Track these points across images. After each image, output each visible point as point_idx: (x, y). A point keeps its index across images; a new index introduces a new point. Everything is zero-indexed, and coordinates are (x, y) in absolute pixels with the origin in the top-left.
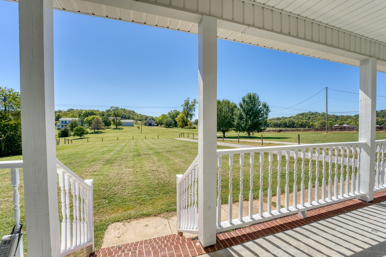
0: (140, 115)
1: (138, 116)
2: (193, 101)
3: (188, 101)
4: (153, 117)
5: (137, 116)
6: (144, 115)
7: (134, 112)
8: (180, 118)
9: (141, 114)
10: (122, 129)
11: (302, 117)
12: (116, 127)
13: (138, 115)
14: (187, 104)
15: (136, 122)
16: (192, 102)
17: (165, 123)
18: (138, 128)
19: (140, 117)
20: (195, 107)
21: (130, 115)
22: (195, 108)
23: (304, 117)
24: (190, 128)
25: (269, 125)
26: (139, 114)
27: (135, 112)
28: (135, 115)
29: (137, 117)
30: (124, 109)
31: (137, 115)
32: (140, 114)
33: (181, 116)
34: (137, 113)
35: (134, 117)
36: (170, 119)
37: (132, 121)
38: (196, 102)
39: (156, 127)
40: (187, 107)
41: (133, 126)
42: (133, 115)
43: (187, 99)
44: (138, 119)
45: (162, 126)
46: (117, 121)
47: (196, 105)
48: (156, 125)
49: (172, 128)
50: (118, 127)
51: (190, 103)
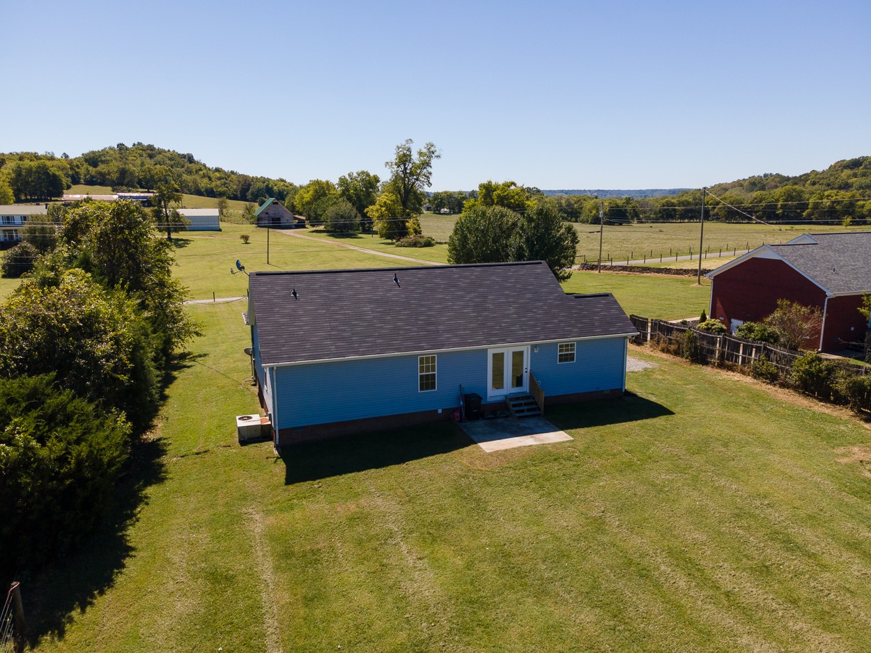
0: (217, 174)
1: (210, 179)
2: (425, 151)
3: (409, 150)
4: (268, 180)
5: (204, 176)
6: (232, 172)
7: (190, 159)
8: (383, 209)
9: (220, 166)
10: (186, 242)
11: (849, 177)
12: (165, 236)
13: (212, 175)
14: (404, 159)
15: (223, 212)
16: (421, 154)
17: (332, 220)
18: (243, 241)
19: (218, 183)
20: (429, 169)
22: (430, 174)
23: (855, 175)
24: (415, 245)
25: (711, 213)
27: (196, 158)
28: (197, 172)
29: (206, 180)
30: (151, 148)
32: (217, 170)
33: (385, 202)
34: (204, 165)
35: (195, 182)
36: (346, 207)
37: (215, 212)
38: (433, 153)
39: (298, 233)
40: (406, 169)
41: (220, 230)
42: (189, 172)
43: (404, 143)
44: (212, 189)
45: (322, 228)
46: (167, 216)
47: (434, 162)
48: (295, 225)
49: (354, 238)
50: (174, 236)
51: (415, 158)
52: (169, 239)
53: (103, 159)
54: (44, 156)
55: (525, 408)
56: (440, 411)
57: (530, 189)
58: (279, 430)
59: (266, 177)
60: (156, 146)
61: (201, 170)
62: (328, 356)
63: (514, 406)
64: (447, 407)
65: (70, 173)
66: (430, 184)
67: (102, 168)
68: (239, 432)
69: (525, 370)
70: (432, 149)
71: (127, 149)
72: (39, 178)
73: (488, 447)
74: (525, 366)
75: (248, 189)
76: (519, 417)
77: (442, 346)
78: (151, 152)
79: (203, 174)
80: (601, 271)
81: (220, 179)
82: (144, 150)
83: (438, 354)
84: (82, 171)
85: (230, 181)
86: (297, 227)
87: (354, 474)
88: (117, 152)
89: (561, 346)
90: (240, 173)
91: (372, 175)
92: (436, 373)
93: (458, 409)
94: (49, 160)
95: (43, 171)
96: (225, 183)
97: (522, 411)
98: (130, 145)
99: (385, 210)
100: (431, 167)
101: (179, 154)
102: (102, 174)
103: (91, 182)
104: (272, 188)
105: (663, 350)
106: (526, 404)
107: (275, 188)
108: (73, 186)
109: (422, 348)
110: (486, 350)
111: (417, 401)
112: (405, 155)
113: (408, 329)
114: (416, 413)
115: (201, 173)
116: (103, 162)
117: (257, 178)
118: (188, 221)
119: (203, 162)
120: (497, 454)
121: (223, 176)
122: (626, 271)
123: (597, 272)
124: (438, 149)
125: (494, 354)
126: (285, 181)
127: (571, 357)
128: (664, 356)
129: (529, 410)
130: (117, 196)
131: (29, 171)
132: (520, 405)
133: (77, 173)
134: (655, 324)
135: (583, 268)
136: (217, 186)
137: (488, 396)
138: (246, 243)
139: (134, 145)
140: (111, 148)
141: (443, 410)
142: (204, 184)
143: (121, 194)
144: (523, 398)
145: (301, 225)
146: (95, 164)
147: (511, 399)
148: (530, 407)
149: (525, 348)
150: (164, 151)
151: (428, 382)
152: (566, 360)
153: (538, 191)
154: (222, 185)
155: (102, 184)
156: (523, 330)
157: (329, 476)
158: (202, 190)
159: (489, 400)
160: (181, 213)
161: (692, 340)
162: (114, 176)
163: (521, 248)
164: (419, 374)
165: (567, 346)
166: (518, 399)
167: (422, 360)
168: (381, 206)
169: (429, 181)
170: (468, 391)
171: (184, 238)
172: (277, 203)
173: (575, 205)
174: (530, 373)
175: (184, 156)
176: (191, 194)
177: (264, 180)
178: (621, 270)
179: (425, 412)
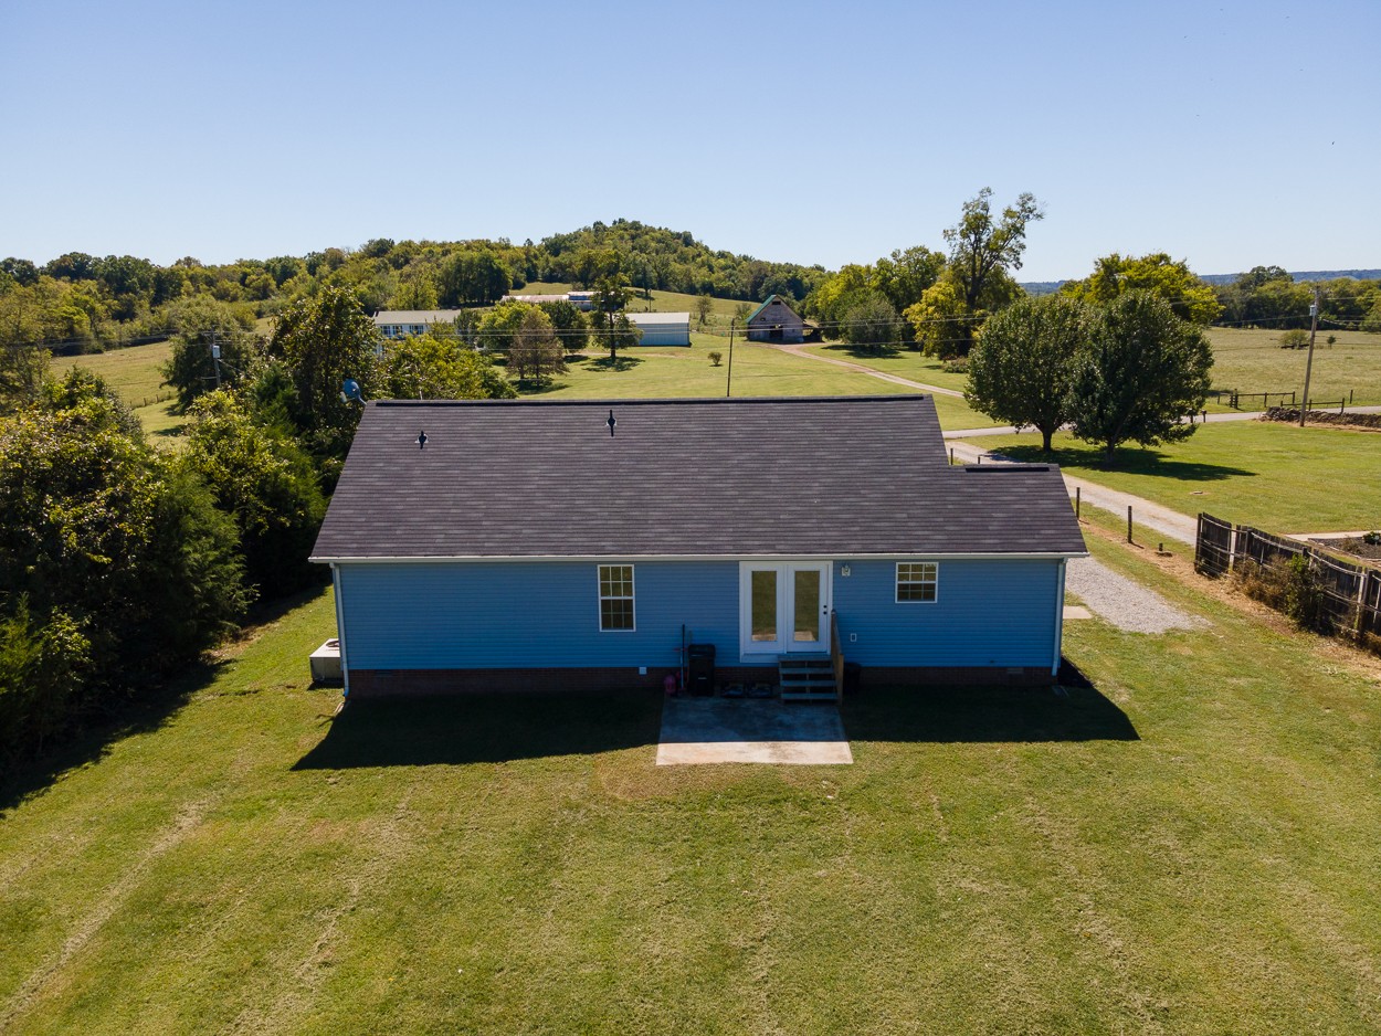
0: (722, 261)
1: (711, 269)
2: (1016, 208)
3: (986, 206)
4: (797, 268)
5: (703, 264)
7: (687, 239)
8: (931, 309)
9: (727, 249)
10: (634, 361)
12: (607, 353)
13: (713, 261)
14: (976, 223)
15: (703, 318)
17: (854, 329)
18: (712, 362)
19: (722, 274)
20: (1020, 238)
21: (666, 265)
22: (1023, 247)
26: (715, 249)
27: (695, 239)
28: (693, 258)
29: (704, 270)
30: (636, 226)
31: (704, 257)
32: (722, 255)
33: (936, 300)
34: (706, 249)
35: (687, 274)
36: (881, 306)
37: (682, 318)
38: (1031, 212)
39: (804, 350)
40: (978, 240)
41: (689, 345)
42: (683, 259)
43: (977, 196)
44: (711, 284)
45: (839, 342)
46: (612, 325)
47: (1030, 226)
48: (804, 337)
49: (894, 357)
50: (620, 353)
51: (997, 221)
52: (613, 356)
53: (568, 244)
54: (496, 244)
55: (808, 684)
56: (643, 671)
57: (1263, 269)
58: (349, 672)
59: (794, 264)
60: (643, 224)
61: (699, 255)
62: (424, 550)
63: (787, 677)
64: (660, 665)
65: (526, 266)
66: (1019, 265)
67: (564, 257)
68: (312, 666)
69: (822, 610)
70: (1030, 204)
71: (605, 228)
72: (481, 274)
73: (669, 754)
74: (822, 602)
75: (760, 284)
76: (788, 702)
77: (643, 548)
78: (635, 231)
79: (703, 261)
80: (1307, 424)
81: (724, 268)
82: (626, 230)
83: (638, 563)
84: (540, 263)
85: (740, 271)
86: (808, 340)
87: (406, 768)
88: (592, 235)
89: (902, 568)
90: (757, 259)
91: (932, 252)
92: (633, 598)
93: (672, 671)
94: (503, 249)
95: (487, 262)
96: (731, 275)
97: (801, 690)
98: (609, 224)
99: (934, 311)
100: (1024, 236)
101: (672, 234)
102: (562, 267)
103: (550, 279)
104: (800, 282)
105: (1251, 595)
106: (813, 677)
107: (806, 280)
108: (527, 284)
109: (601, 551)
110: (736, 563)
111: (600, 648)
112: (977, 217)
113: (589, 514)
114: (597, 669)
115: (699, 260)
116: (566, 249)
117: (780, 265)
118: (638, 331)
119: (704, 244)
120: (675, 770)
121: (730, 263)
122: (1361, 424)
123: (1296, 425)
124: (1038, 204)
125: (754, 574)
126: (822, 269)
127: (928, 592)
128: (1249, 606)
129: (814, 690)
130: (567, 297)
131: (470, 264)
132: (801, 677)
133: (535, 266)
134: (1244, 535)
135: (1271, 416)
136: (719, 279)
137: (742, 653)
138: (717, 365)
139: (615, 222)
140: (586, 230)
141: (648, 669)
142: (700, 276)
143: (573, 293)
144: (811, 664)
145: (814, 337)
146: (556, 253)
147: (785, 664)
148: (820, 684)
149: (823, 566)
150: (653, 230)
151: (618, 615)
152: (915, 596)
153: (1282, 273)
154: (726, 277)
155: (560, 280)
156: (820, 529)
157: (365, 765)
158: (697, 286)
159: (743, 660)
160: (630, 320)
161: (1304, 576)
162: (577, 268)
163: (1090, 373)
164: (600, 598)
165: (916, 568)
166: (801, 664)
167: (605, 572)
168: (929, 305)
169: (1018, 259)
170: (698, 640)
171: (634, 356)
172: (779, 303)
173: (1359, 298)
174: (833, 616)
175: (678, 236)
176: (682, 292)
177: (789, 268)
178: (1349, 422)
179: (614, 670)
